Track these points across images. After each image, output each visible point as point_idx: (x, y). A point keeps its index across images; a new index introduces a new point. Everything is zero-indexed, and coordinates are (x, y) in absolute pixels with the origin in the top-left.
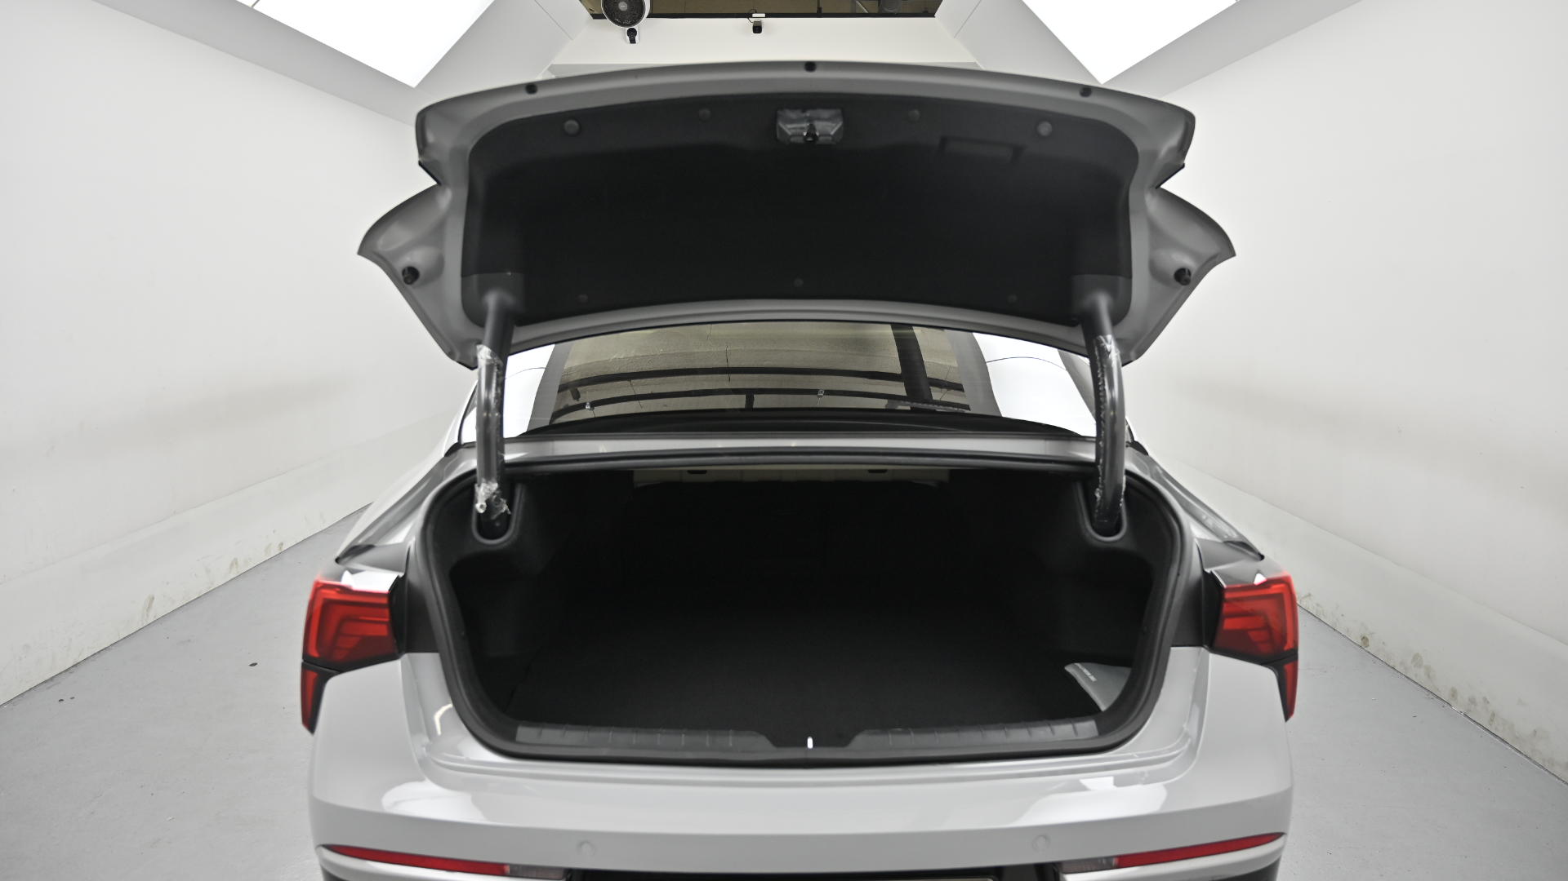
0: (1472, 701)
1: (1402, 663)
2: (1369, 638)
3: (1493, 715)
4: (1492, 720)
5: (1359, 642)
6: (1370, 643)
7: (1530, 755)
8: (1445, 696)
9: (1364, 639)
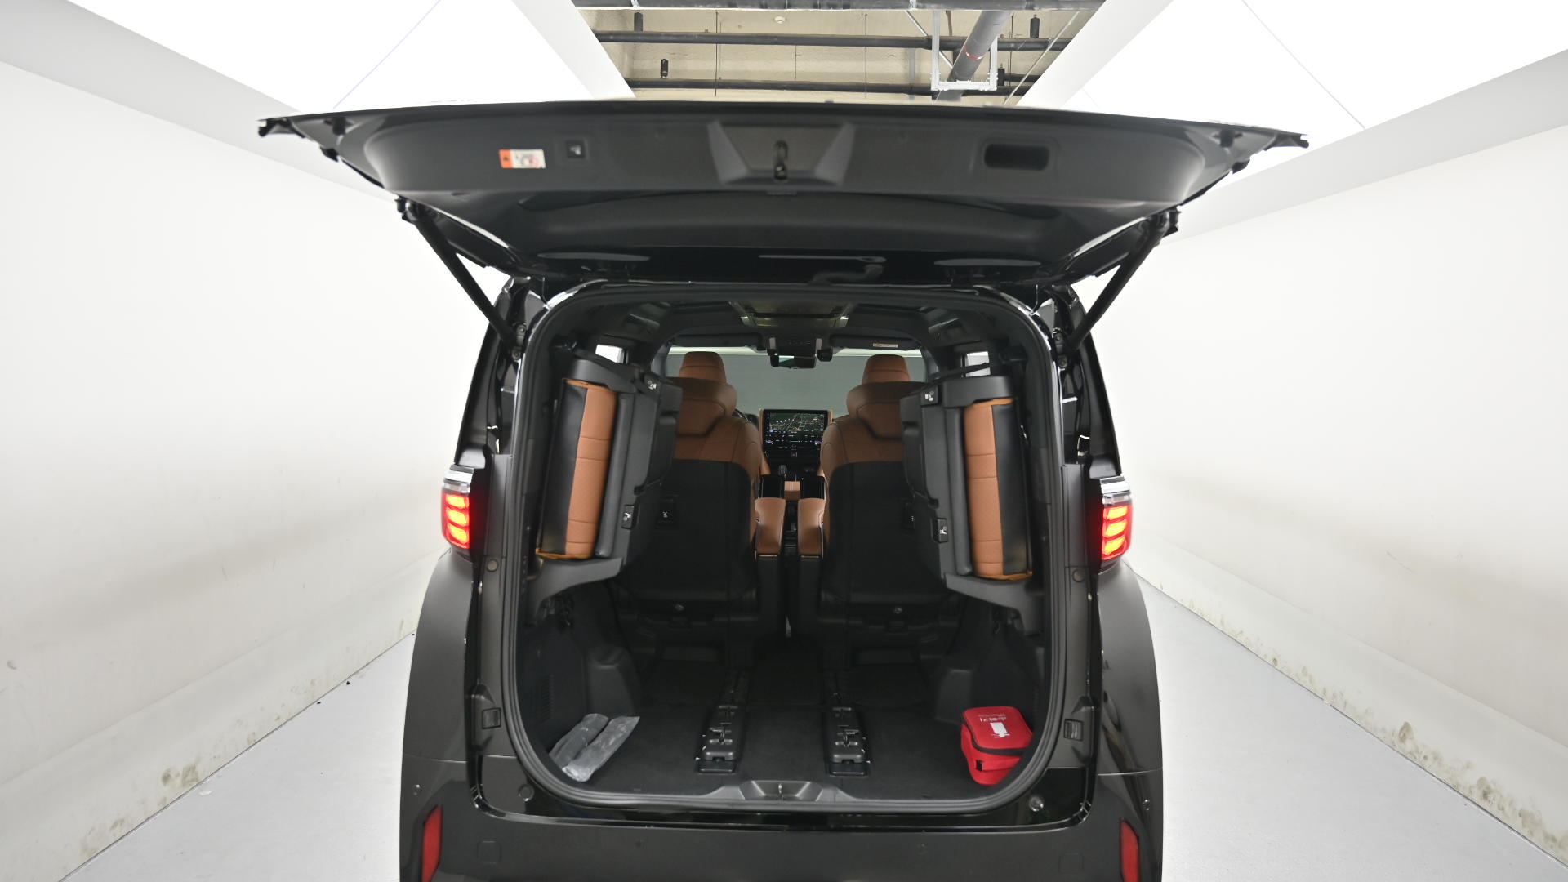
0: (1334, 696)
1: (1296, 675)
2: (1276, 658)
3: (1346, 703)
4: (1345, 707)
5: (1271, 662)
6: (1279, 663)
7: (1364, 725)
8: (1320, 693)
9: (1275, 660)
